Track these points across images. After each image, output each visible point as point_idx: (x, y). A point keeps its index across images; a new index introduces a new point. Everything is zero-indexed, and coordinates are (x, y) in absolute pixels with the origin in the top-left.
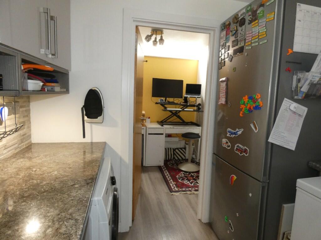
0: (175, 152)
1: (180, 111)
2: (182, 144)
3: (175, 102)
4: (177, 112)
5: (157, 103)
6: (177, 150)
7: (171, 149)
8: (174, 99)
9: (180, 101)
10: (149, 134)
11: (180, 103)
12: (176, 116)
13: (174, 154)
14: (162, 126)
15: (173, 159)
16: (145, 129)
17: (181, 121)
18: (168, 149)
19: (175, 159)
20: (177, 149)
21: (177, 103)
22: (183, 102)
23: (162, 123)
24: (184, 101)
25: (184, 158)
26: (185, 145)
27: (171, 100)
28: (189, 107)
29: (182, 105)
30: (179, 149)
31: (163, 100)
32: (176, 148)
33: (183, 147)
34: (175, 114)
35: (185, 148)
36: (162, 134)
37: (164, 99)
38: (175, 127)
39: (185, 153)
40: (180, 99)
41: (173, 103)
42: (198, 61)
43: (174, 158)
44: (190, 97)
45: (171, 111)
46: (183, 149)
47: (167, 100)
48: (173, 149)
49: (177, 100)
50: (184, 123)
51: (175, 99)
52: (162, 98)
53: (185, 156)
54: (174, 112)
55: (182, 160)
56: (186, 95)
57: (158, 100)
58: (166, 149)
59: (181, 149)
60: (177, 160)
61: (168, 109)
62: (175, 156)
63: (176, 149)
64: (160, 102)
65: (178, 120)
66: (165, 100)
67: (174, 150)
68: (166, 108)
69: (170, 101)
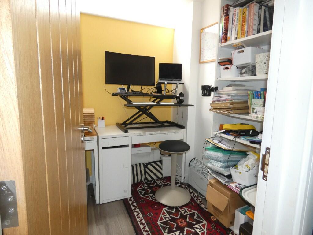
0: (147, 169)
1: (152, 106)
2: (156, 156)
3: (144, 91)
4: (147, 108)
5: (114, 95)
6: (149, 166)
7: (140, 164)
8: (142, 87)
9: (151, 89)
10: (103, 148)
11: (151, 93)
12: (146, 114)
13: (146, 172)
14: (126, 132)
15: (145, 180)
16: (96, 140)
17: (153, 121)
18: (136, 165)
19: (148, 180)
20: (150, 163)
21: (147, 94)
22: (155, 92)
23: (124, 126)
24: (156, 90)
25: (160, 176)
26: (161, 156)
27: (137, 88)
28: (165, 100)
29: (154, 97)
30: (153, 164)
31: (124, 89)
32: (147, 162)
33: (159, 159)
34: (144, 110)
35: (161, 161)
36: (127, 146)
37: (125, 87)
38: (147, 133)
39: (161, 169)
40: (150, 87)
41: (139, 94)
42: (174, 30)
43: (146, 178)
44: (168, 83)
45: (137, 107)
46: (159, 163)
47: (130, 90)
48: (143, 164)
49: (146, 89)
50: (158, 124)
51: (144, 87)
52: (123, 86)
53: (161, 174)
54: (142, 108)
55: (158, 181)
56: (160, 80)
57: (116, 88)
58: (132, 166)
59: (155, 162)
60: (151, 181)
61: (134, 103)
62: (147, 176)
63: (147, 164)
64: (119, 92)
65: (149, 120)
66: (128, 90)
67: (146, 166)
68: (130, 102)
69: (136, 91)
